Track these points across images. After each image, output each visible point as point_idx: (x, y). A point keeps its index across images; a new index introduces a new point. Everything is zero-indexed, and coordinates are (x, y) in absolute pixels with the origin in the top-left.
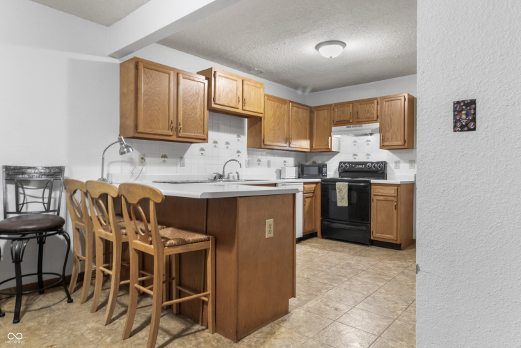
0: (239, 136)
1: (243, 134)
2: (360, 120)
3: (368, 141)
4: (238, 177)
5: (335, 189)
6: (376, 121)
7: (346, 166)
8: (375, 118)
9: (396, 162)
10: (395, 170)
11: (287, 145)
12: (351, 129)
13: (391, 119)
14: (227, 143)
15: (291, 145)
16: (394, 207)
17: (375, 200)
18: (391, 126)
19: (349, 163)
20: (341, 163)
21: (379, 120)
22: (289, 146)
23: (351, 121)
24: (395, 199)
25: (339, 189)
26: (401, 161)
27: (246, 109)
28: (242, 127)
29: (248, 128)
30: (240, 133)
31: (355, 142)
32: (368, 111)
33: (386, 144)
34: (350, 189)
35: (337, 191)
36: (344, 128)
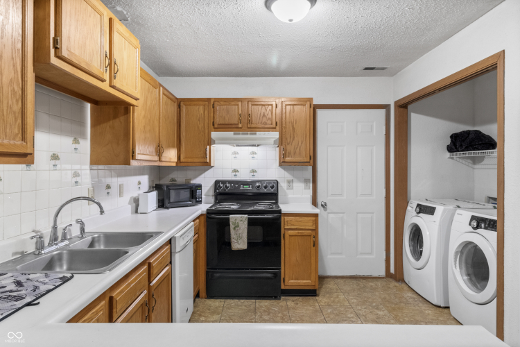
0: (76, 141)
1: (83, 135)
2: (253, 126)
3: (253, 153)
4: (82, 230)
5: (229, 225)
6: (274, 129)
7: (226, 187)
8: (274, 125)
9: (289, 182)
10: (288, 191)
11: (156, 158)
12: (241, 136)
13: (294, 129)
14: (55, 157)
15: (163, 159)
16: (312, 244)
17: (287, 236)
18: (294, 137)
19: (230, 182)
20: (217, 182)
21: (278, 127)
22: (160, 160)
23: (240, 126)
24: (313, 233)
25: (234, 224)
26: (295, 180)
27: (118, 85)
28: (82, 123)
29: (93, 126)
30: (77, 136)
31: (235, 153)
32: (264, 115)
33: (288, 159)
34: (251, 223)
35: (232, 226)
36: (230, 134)
